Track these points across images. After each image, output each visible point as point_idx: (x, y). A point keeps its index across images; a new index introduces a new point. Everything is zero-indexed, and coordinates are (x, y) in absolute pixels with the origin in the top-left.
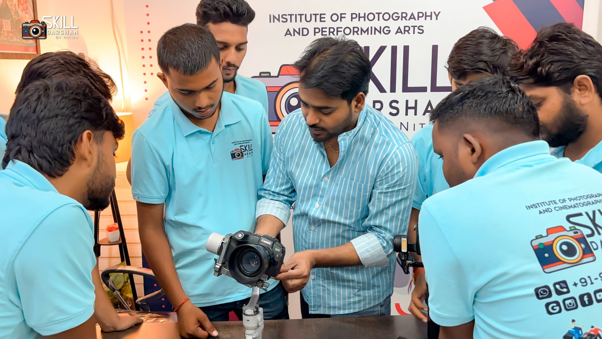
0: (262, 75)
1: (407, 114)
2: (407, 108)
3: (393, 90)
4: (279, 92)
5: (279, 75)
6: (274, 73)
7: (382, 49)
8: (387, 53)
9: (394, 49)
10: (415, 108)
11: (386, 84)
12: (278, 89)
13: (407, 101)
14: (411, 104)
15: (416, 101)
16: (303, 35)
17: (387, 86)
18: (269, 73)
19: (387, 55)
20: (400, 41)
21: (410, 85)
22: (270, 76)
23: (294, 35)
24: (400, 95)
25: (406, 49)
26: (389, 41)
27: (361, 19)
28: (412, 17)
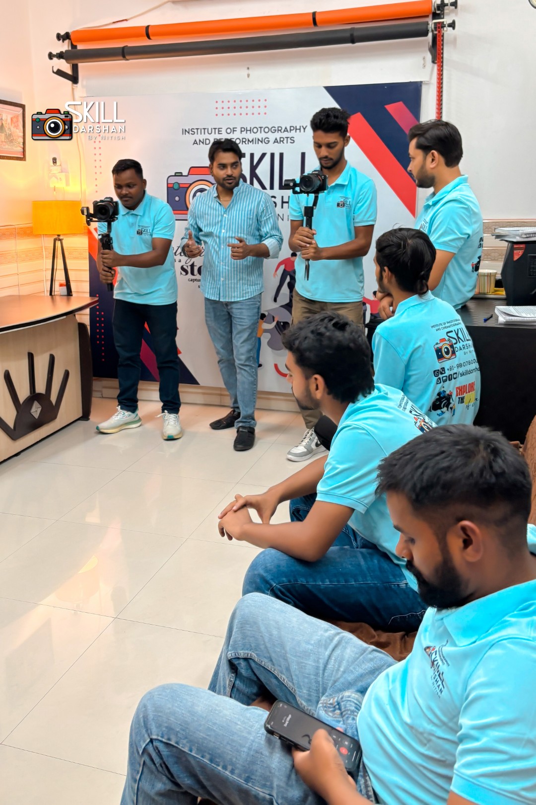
0: (177, 174)
1: (282, 207)
2: (283, 202)
3: (272, 187)
4: (188, 188)
5: (189, 174)
6: (185, 173)
7: (264, 155)
8: (267, 159)
9: (272, 155)
11: (267, 182)
12: (187, 186)
13: (282, 197)
16: (206, 144)
17: (267, 184)
18: (181, 173)
19: (267, 160)
20: (277, 149)
22: (182, 176)
23: (200, 144)
24: (277, 191)
25: (281, 155)
26: (269, 149)
27: (248, 132)
28: (286, 130)
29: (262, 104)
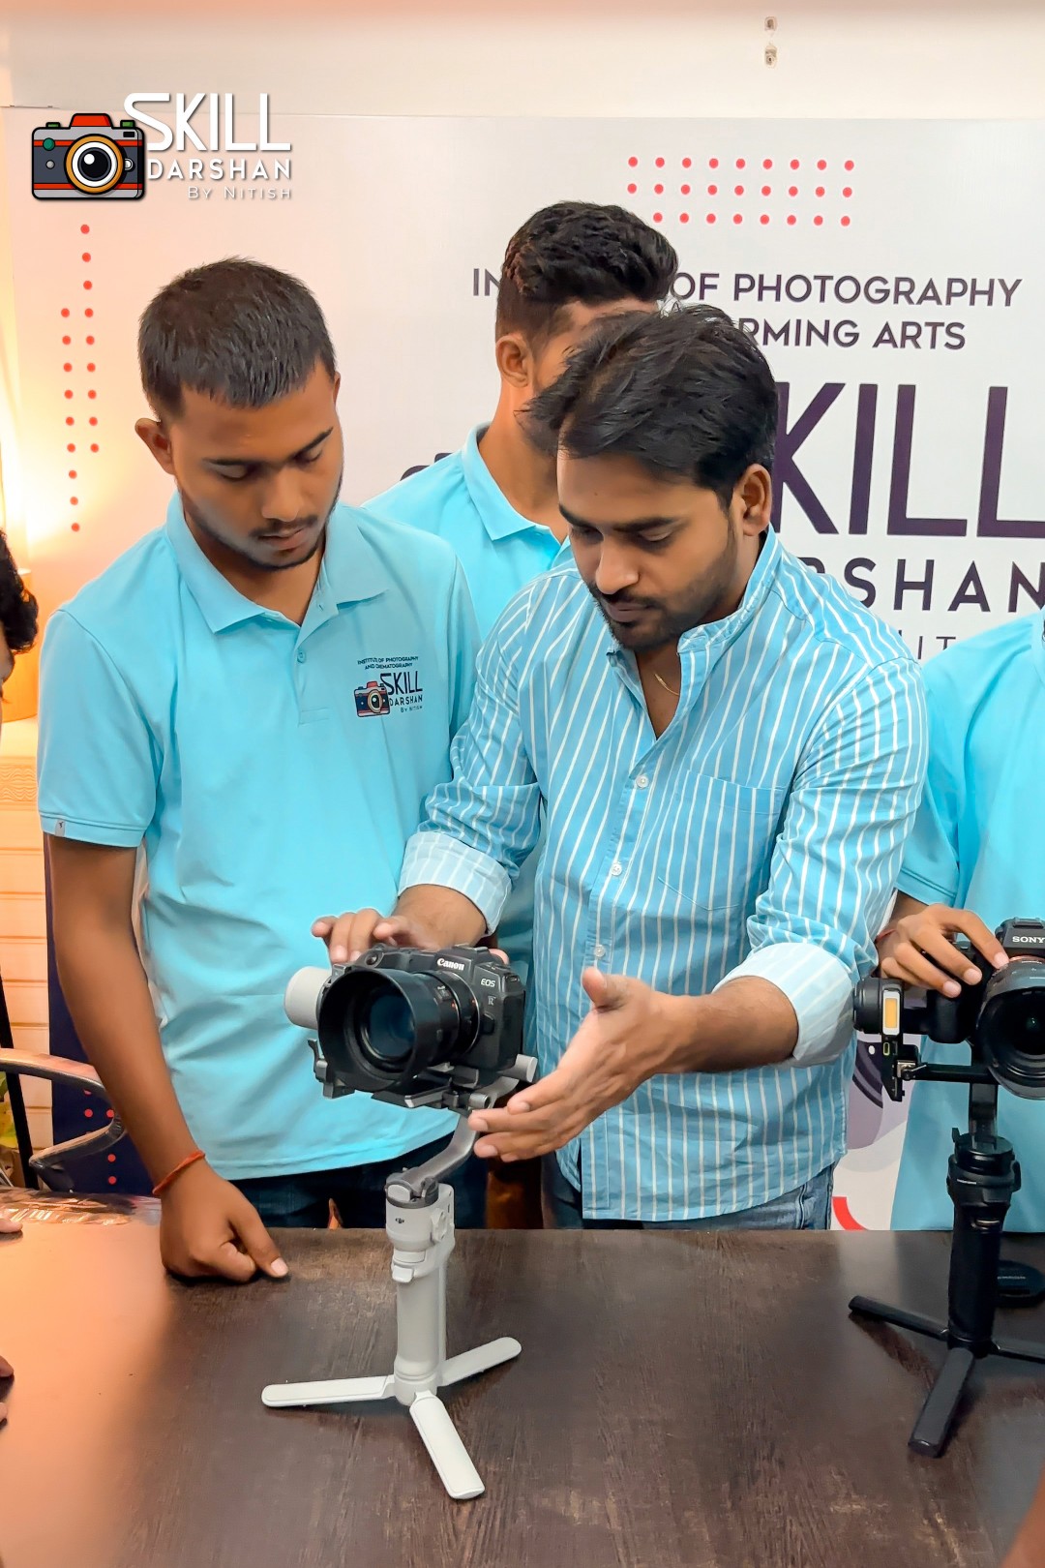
1: (898, 605)
2: (902, 585)
3: (858, 524)
7: (829, 393)
8: (845, 409)
9: (868, 395)
10: (926, 586)
11: (838, 506)
13: (902, 564)
14: (915, 573)
15: (930, 564)
17: (839, 511)
19: (843, 412)
20: (888, 370)
21: (913, 512)
24: (879, 543)
25: (906, 396)
26: (852, 367)
27: (765, 292)
28: (930, 293)
29: (835, 178)
